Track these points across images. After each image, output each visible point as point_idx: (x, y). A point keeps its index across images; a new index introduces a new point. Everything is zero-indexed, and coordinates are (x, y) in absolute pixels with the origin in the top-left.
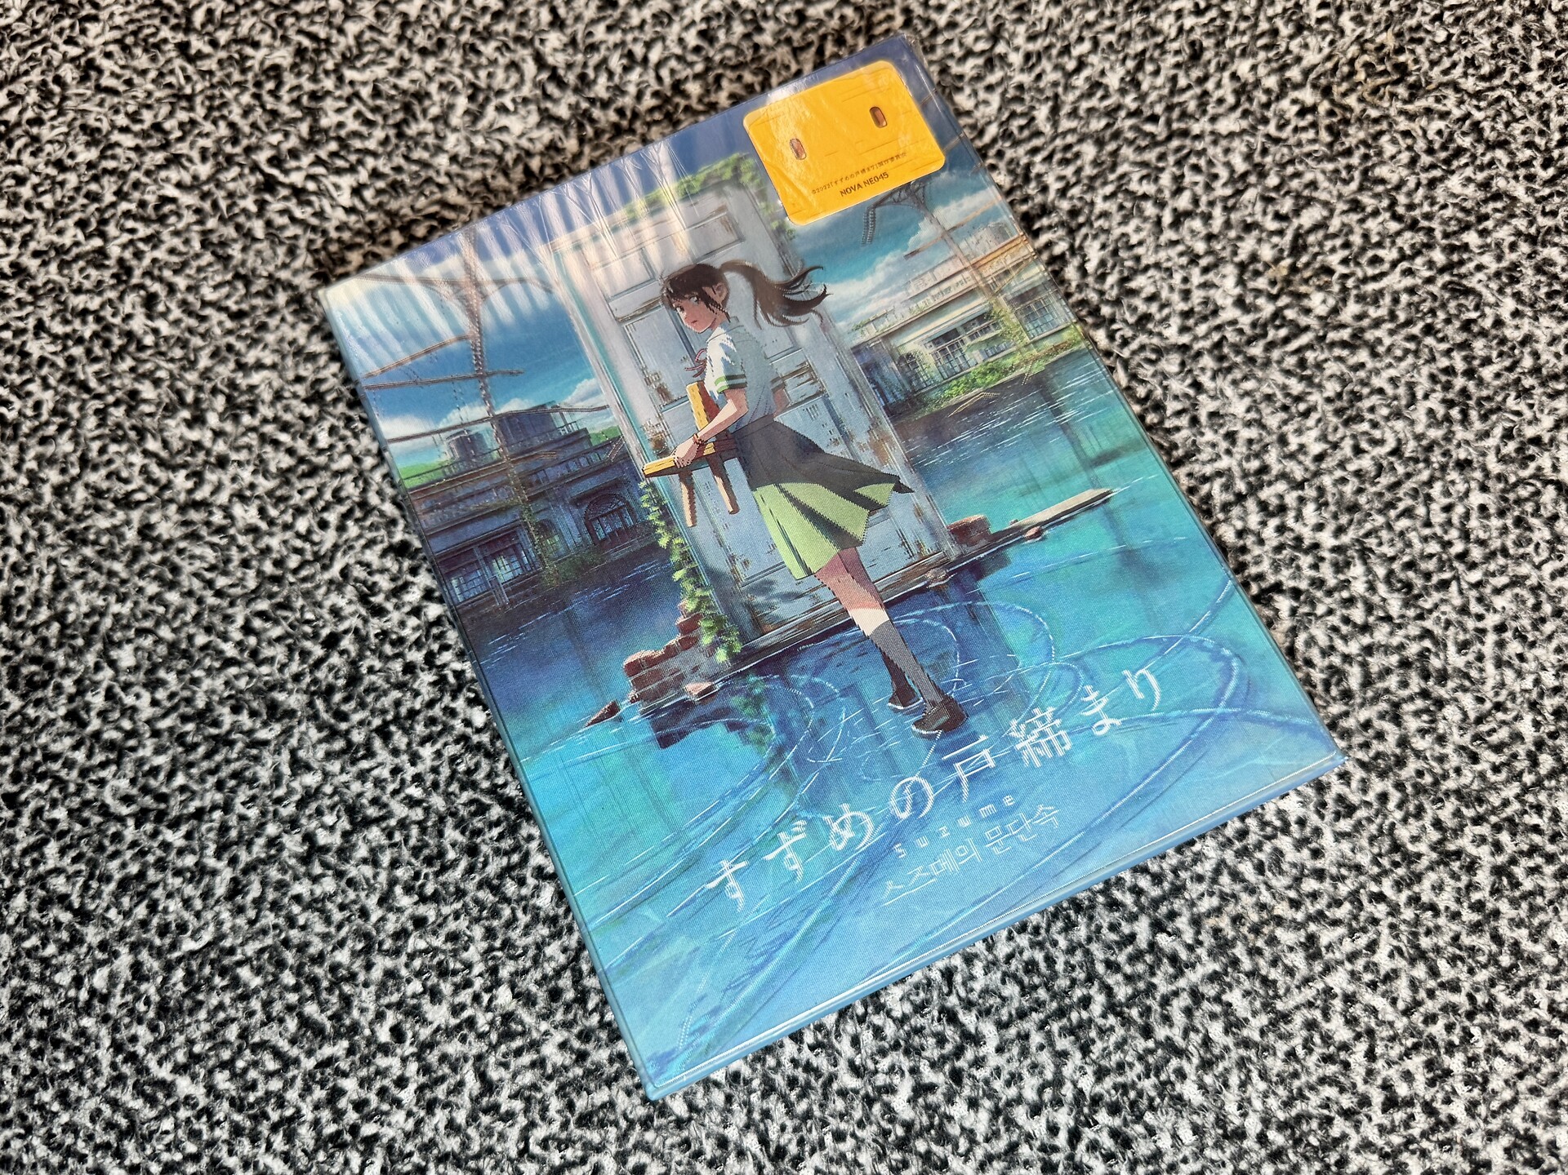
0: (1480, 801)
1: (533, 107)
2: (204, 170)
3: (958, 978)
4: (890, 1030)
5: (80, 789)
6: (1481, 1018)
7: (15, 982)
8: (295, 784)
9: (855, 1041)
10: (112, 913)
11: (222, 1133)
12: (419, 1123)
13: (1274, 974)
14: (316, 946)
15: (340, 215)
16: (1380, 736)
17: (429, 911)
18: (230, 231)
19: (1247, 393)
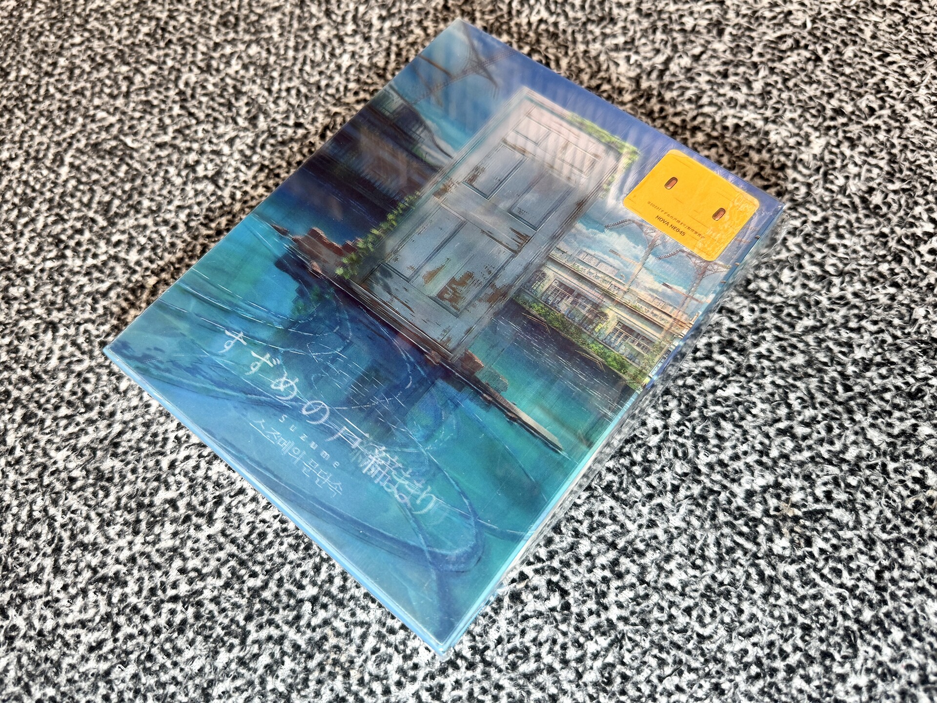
1: (638, 71)
5: (185, 65)
7: (89, 85)
8: (222, 145)
10: (132, 105)
11: (48, 195)
12: (78, 273)
14: (147, 191)
17: (182, 228)
19: (688, 523)
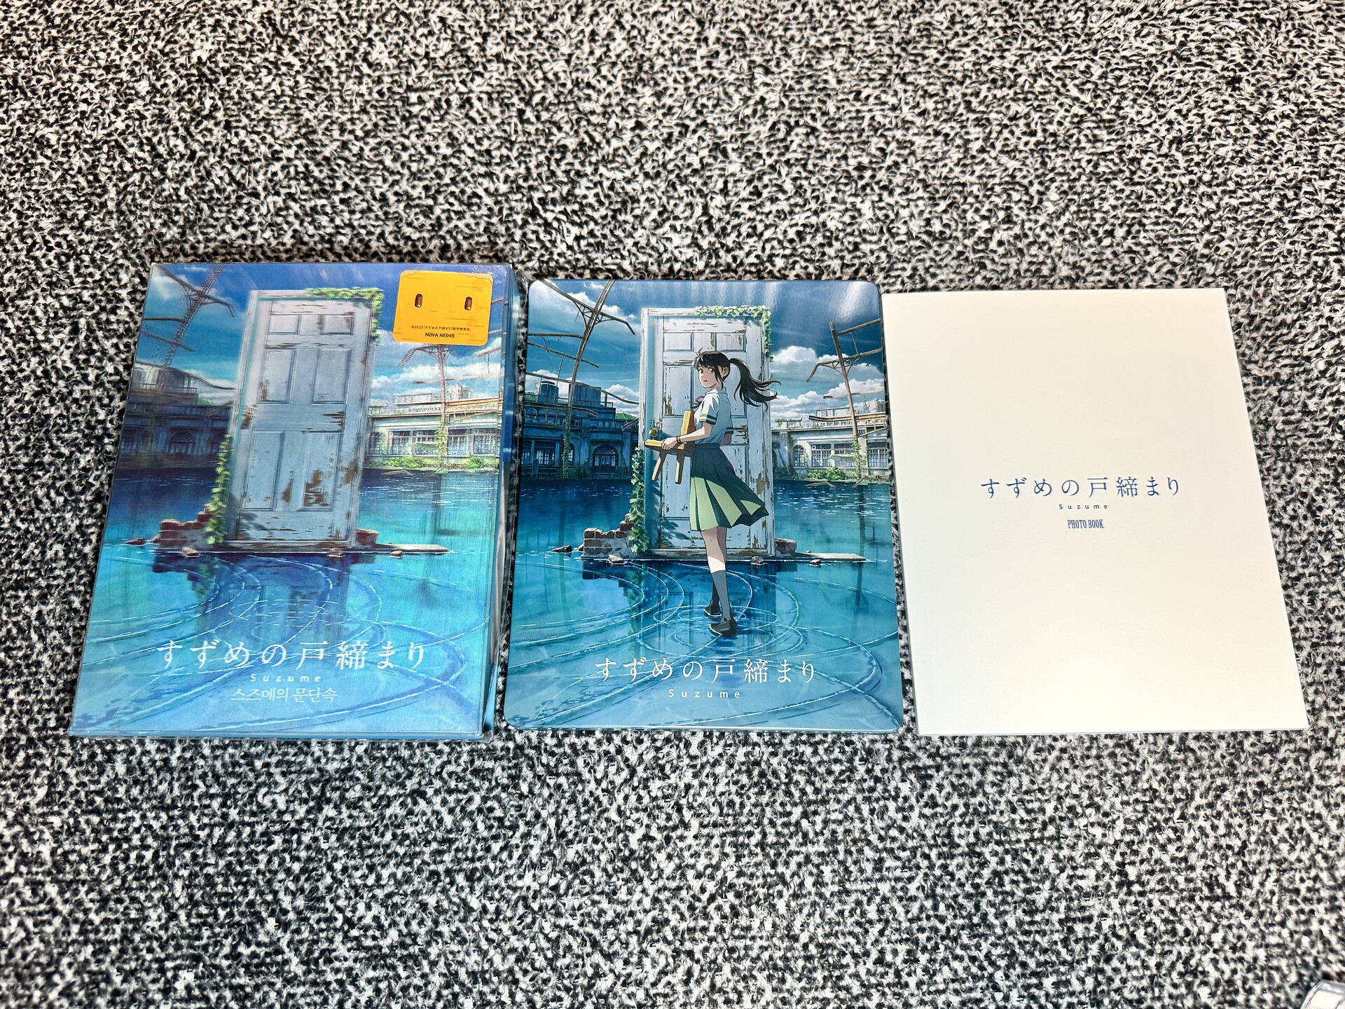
0: (1006, 834)
2: (503, 188)
3: (692, 792)
4: (646, 800)
6: (947, 942)
9: (626, 798)
13: (853, 868)
15: (563, 247)
16: (970, 775)
18: (502, 229)
